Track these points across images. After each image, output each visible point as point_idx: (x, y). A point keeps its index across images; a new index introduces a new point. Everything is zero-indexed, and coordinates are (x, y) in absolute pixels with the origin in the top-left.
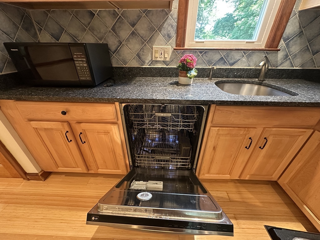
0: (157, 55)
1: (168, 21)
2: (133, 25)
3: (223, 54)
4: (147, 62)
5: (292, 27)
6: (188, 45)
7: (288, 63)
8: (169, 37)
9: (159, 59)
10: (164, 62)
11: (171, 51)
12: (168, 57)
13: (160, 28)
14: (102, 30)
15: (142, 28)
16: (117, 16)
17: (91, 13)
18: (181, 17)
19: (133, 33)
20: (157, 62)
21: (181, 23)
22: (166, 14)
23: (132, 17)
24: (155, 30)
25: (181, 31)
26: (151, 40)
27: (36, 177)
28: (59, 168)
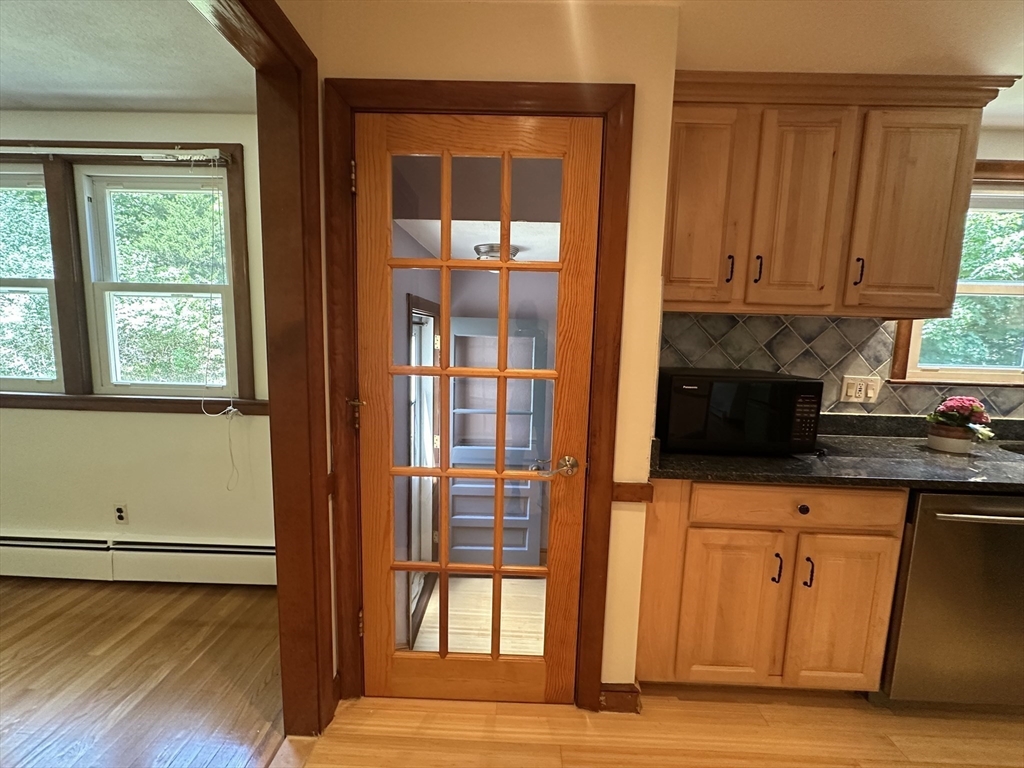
0: (852, 392)
1: (878, 336)
2: (809, 340)
4: (827, 404)
6: (913, 374)
8: (878, 361)
9: (854, 400)
10: (864, 406)
11: (878, 386)
12: (874, 395)
13: (861, 347)
14: (746, 347)
15: (825, 346)
16: (781, 326)
17: (732, 320)
18: (904, 331)
19: (807, 353)
20: (848, 405)
21: (902, 340)
22: (874, 325)
23: (810, 328)
24: (850, 349)
25: (901, 352)
26: (841, 366)
27: (624, 699)
28: (695, 668)
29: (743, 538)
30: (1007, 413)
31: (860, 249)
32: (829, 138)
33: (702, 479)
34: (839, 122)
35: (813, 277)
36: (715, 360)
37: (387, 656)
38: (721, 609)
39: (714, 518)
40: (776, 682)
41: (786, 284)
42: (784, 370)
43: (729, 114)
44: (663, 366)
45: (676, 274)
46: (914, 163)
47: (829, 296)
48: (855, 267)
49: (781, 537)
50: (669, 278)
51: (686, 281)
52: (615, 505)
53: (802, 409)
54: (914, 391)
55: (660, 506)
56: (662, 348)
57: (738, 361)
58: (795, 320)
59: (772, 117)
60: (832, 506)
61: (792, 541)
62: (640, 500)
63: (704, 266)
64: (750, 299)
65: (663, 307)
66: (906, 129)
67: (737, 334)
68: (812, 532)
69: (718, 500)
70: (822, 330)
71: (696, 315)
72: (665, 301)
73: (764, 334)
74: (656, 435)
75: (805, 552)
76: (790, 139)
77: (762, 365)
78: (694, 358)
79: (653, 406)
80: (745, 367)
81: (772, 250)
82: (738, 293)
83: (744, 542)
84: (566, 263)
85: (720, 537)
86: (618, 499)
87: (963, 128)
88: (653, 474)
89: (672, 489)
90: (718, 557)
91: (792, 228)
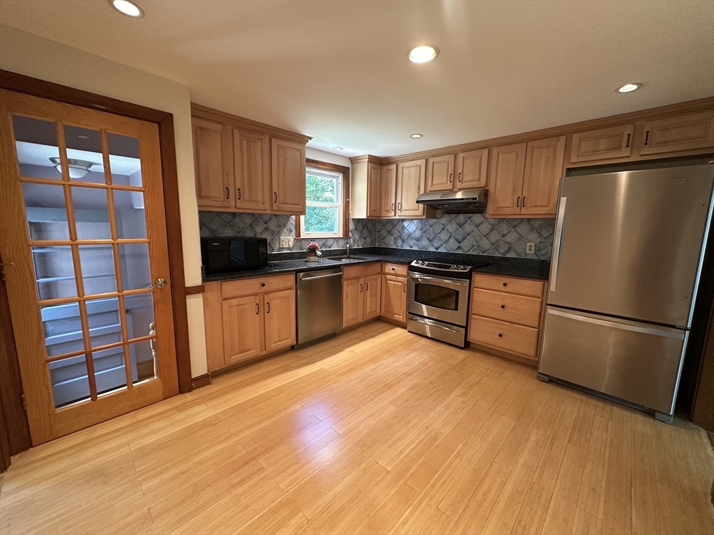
0: (284, 244)
1: (290, 221)
2: (266, 223)
3: (324, 241)
4: (276, 249)
5: (351, 226)
6: (302, 236)
7: (356, 245)
8: (291, 231)
9: (285, 246)
10: (288, 248)
11: (292, 241)
12: (291, 244)
13: (285, 226)
14: (241, 226)
15: (272, 225)
16: (255, 217)
17: (234, 214)
18: (298, 219)
19: (266, 228)
20: (283, 249)
21: (298, 223)
22: (288, 217)
23: (266, 218)
24: (280, 226)
25: (298, 227)
26: (279, 233)
27: (204, 381)
28: (233, 357)
29: (244, 300)
30: (330, 247)
31: (275, 189)
32: (259, 145)
33: (225, 280)
34: (262, 140)
35: (260, 198)
36: (229, 233)
37: (49, 415)
38: (239, 329)
39: (232, 294)
40: (264, 353)
41: (250, 201)
42: (259, 236)
43: (219, 127)
44: (203, 236)
45: (204, 193)
46: (288, 160)
47: (267, 206)
48: (274, 195)
49: (257, 297)
50: (200, 195)
51: (209, 197)
52: (187, 297)
53: (261, 250)
54: (303, 241)
55: (208, 295)
56: (201, 228)
57: (239, 233)
58: (260, 215)
59: (236, 132)
60: (273, 282)
61: (262, 298)
62: (199, 293)
63: (216, 191)
64: (238, 206)
65: (198, 208)
66: (284, 148)
67: (236, 220)
68: (268, 293)
69: (233, 287)
70: (271, 219)
71: (217, 212)
72: (199, 206)
73: (248, 220)
74: (203, 264)
75: (266, 301)
76: (245, 142)
77: (249, 234)
78: (219, 232)
79: (200, 252)
80: (242, 235)
81: (243, 186)
82: (232, 204)
83: (244, 302)
84: (147, 188)
85: (235, 302)
86: (189, 294)
87: (300, 150)
88: (203, 281)
89: (213, 285)
90: (235, 309)
91: (250, 177)
